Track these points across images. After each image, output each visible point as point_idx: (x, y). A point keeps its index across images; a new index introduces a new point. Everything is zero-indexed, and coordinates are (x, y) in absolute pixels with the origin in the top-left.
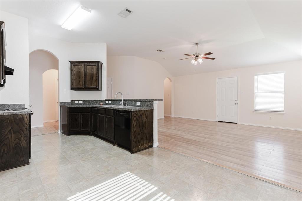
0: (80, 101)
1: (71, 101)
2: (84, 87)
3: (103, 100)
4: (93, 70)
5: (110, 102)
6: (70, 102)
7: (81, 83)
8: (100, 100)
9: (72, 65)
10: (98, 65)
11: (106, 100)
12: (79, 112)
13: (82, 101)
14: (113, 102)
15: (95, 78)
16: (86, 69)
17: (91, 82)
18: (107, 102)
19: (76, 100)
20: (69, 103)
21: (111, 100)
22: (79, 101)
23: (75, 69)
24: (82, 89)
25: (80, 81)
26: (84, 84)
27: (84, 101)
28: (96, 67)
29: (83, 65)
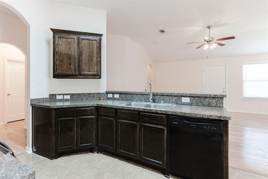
0: (66, 94)
1: (50, 95)
2: (77, 74)
3: (103, 93)
4: (93, 47)
5: (117, 96)
6: (48, 96)
7: (72, 67)
8: (98, 93)
9: (57, 36)
10: (100, 40)
11: (107, 93)
12: (75, 117)
13: (69, 94)
14: (124, 96)
15: (95, 60)
16: (81, 44)
17: (90, 66)
18: (110, 96)
19: (58, 95)
20: (46, 99)
21: (120, 93)
22: (63, 95)
23: (62, 43)
24: (75, 77)
25: (70, 64)
26: (77, 68)
27: (72, 95)
28: (97, 43)
29: (75, 38)
